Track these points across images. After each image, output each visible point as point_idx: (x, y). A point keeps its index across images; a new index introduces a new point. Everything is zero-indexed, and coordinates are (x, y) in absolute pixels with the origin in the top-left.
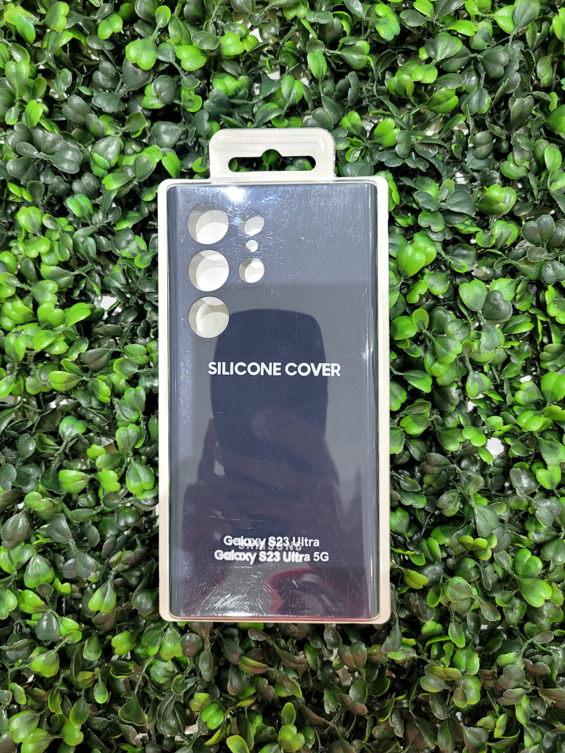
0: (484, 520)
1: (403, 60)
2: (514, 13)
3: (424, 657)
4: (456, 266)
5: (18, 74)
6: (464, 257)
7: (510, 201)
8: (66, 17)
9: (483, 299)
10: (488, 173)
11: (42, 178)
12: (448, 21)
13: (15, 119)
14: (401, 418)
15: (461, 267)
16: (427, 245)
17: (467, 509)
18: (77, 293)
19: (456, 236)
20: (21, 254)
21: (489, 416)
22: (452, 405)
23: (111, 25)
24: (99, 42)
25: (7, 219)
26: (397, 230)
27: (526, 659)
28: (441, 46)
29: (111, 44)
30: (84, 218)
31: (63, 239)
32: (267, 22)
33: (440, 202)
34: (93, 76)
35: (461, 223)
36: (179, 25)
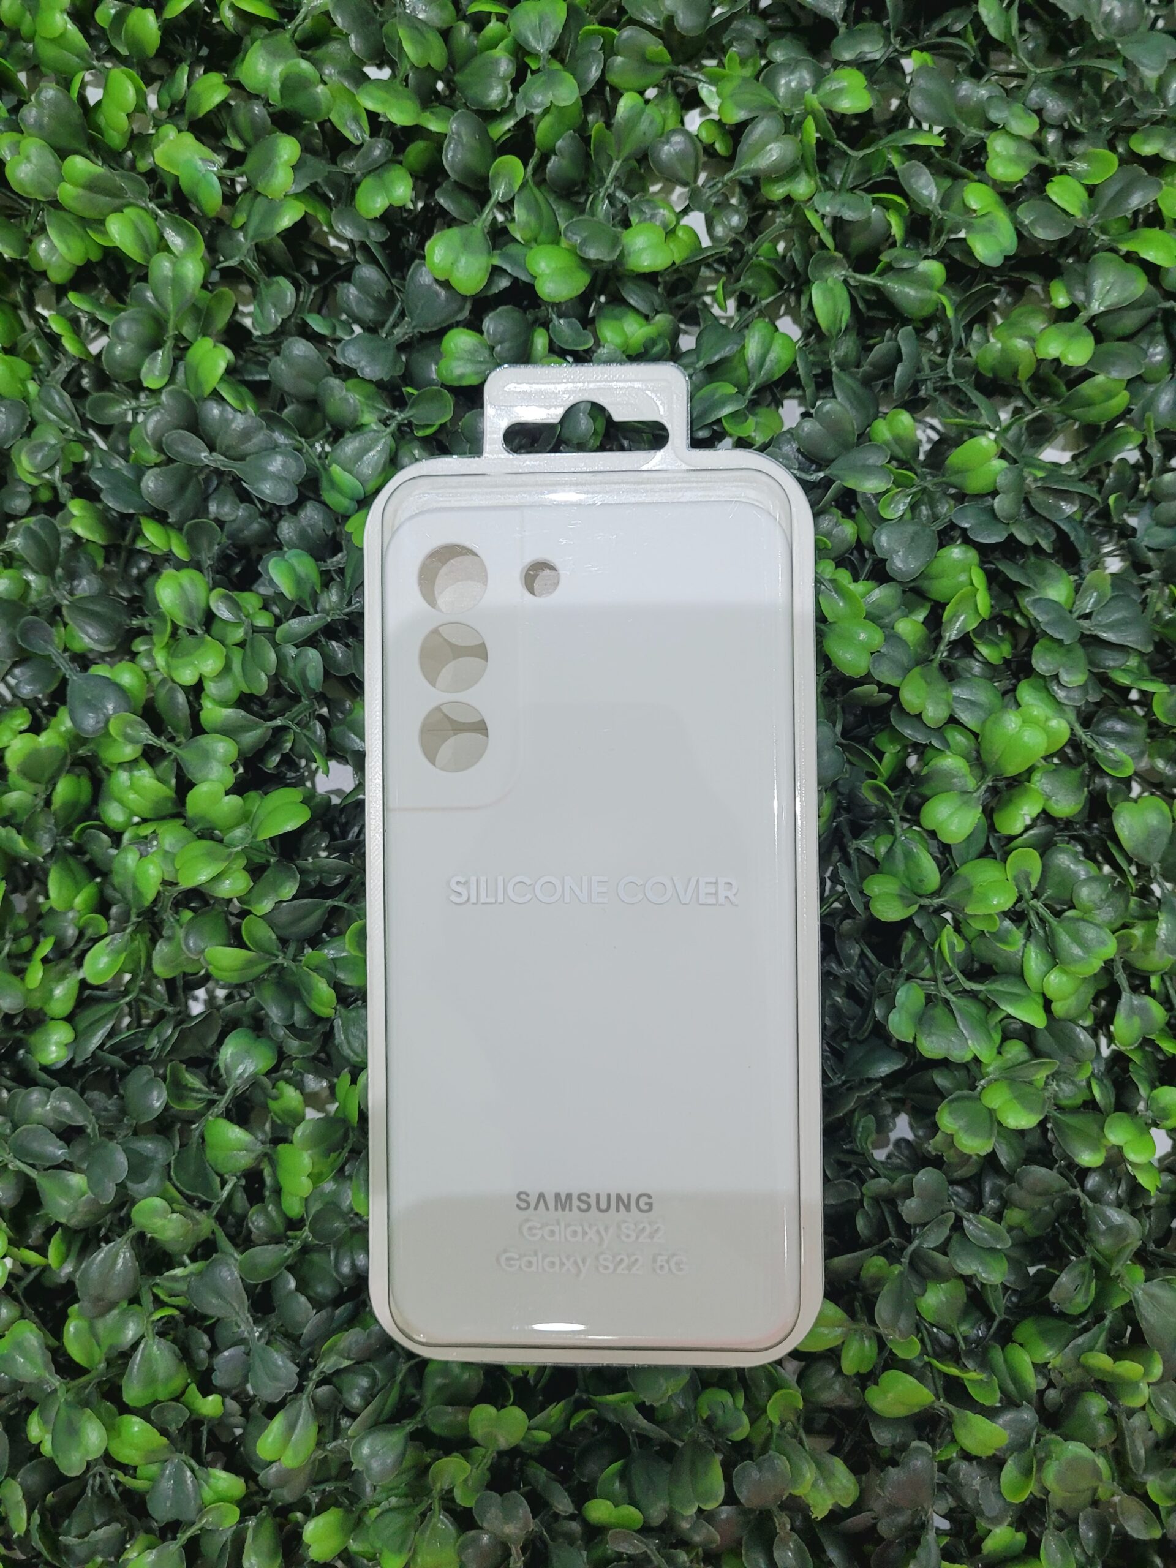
1: (1009, 300)
4: (1107, 760)
5: (177, 281)
6: (1120, 737)
8: (294, 168)
9: (1165, 840)
11: (213, 508)
12: (1114, 228)
13: (162, 375)
15: (1118, 764)
16: (1049, 712)
18: (274, 759)
19: (1106, 693)
20: (159, 672)
21: (1154, 1087)
22: (1079, 1060)
23: (387, 189)
24: (357, 221)
25: (130, 590)
26: (977, 668)
28: (1098, 284)
29: (383, 229)
30: (301, 600)
31: (252, 647)
32: (721, 198)
33: (1080, 617)
34: (335, 291)
35: (1119, 668)
36: (536, 200)
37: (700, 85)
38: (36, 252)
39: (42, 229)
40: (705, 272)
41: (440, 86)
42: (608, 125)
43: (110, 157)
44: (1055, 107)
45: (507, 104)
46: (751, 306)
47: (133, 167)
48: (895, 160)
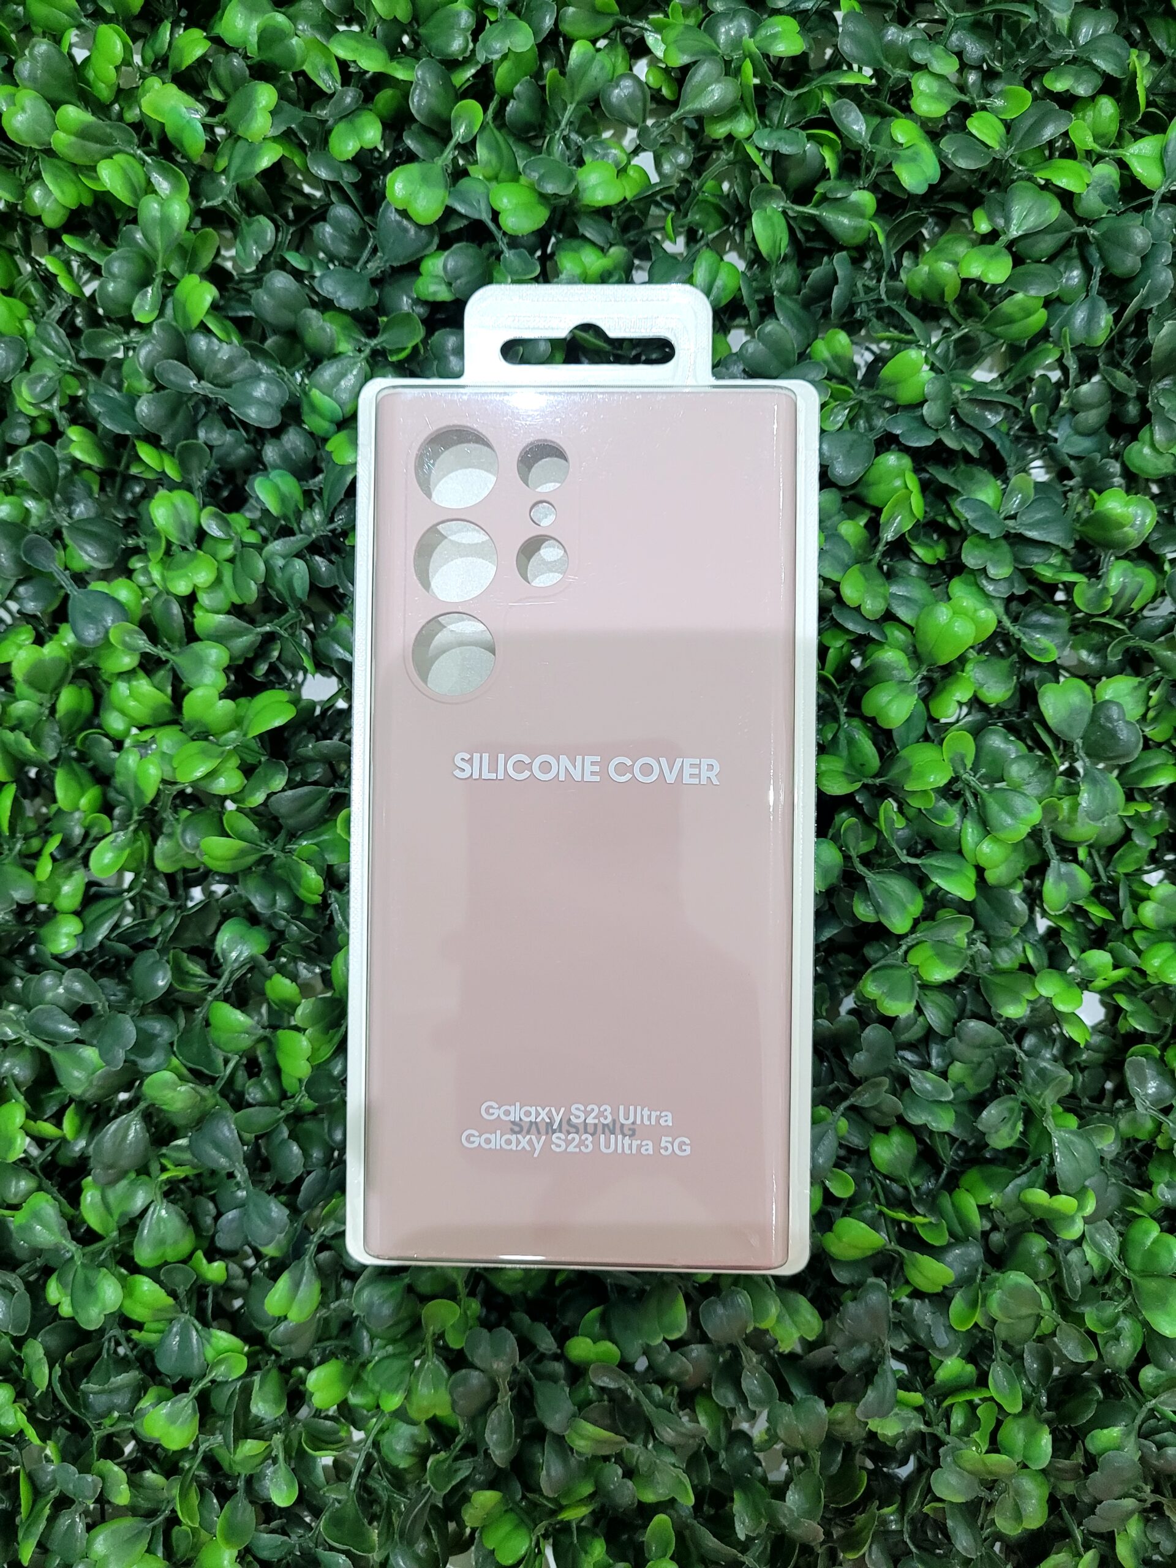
0: (1070, 1157)
1: (936, 229)
2: (1164, 151)
3: (939, 1430)
4: (1033, 648)
5: (165, 221)
6: (1046, 629)
7: (1143, 523)
8: (271, 112)
9: (1086, 718)
10: (1098, 464)
11: (202, 434)
12: (1031, 159)
13: (152, 311)
14: (910, 948)
15: (1043, 651)
16: (979, 605)
17: (1034, 1135)
18: (263, 668)
19: (1031, 587)
20: (154, 585)
21: (1083, 951)
22: (1013, 925)
23: (358, 133)
24: (331, 164)
25: (126, 512)
26: (914, 569)
27: (1143, 1441)
28: (1017, 210)
29: (355, 170)
30: (285, 517)
31: (242, 559)
32: (668, 140)
33: (1006, 518)
34: (311, 233)
35: (1044, 563)
36: (497, 142)
37: (647, 34)
38: (31, 198)
39: (38, 176)
40: (654, 211)
41: (406, 39)
42: (563, 73)
43: (99, 108)
44: (974, 49)
45: (468, 54)
46: (696, 241)
47: (120, 117)
48: (827, 99)
